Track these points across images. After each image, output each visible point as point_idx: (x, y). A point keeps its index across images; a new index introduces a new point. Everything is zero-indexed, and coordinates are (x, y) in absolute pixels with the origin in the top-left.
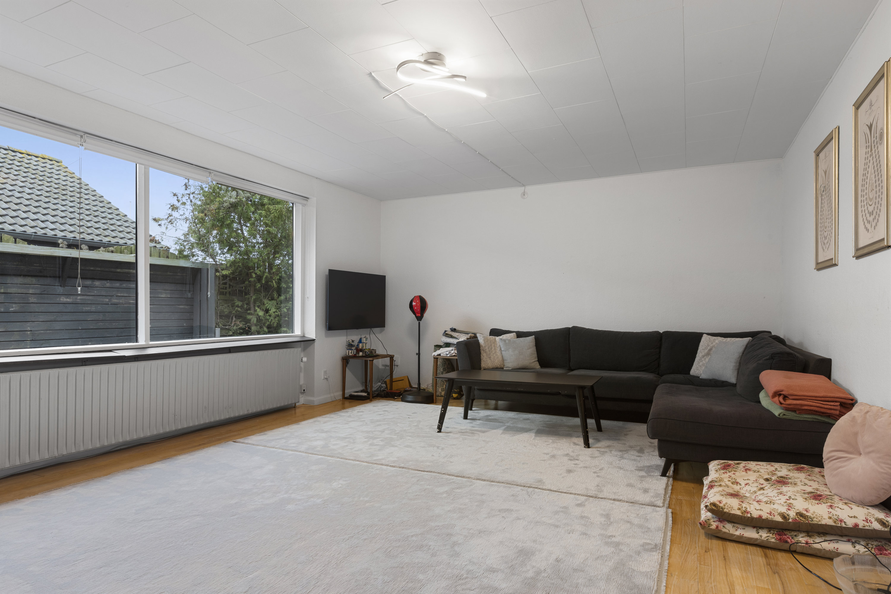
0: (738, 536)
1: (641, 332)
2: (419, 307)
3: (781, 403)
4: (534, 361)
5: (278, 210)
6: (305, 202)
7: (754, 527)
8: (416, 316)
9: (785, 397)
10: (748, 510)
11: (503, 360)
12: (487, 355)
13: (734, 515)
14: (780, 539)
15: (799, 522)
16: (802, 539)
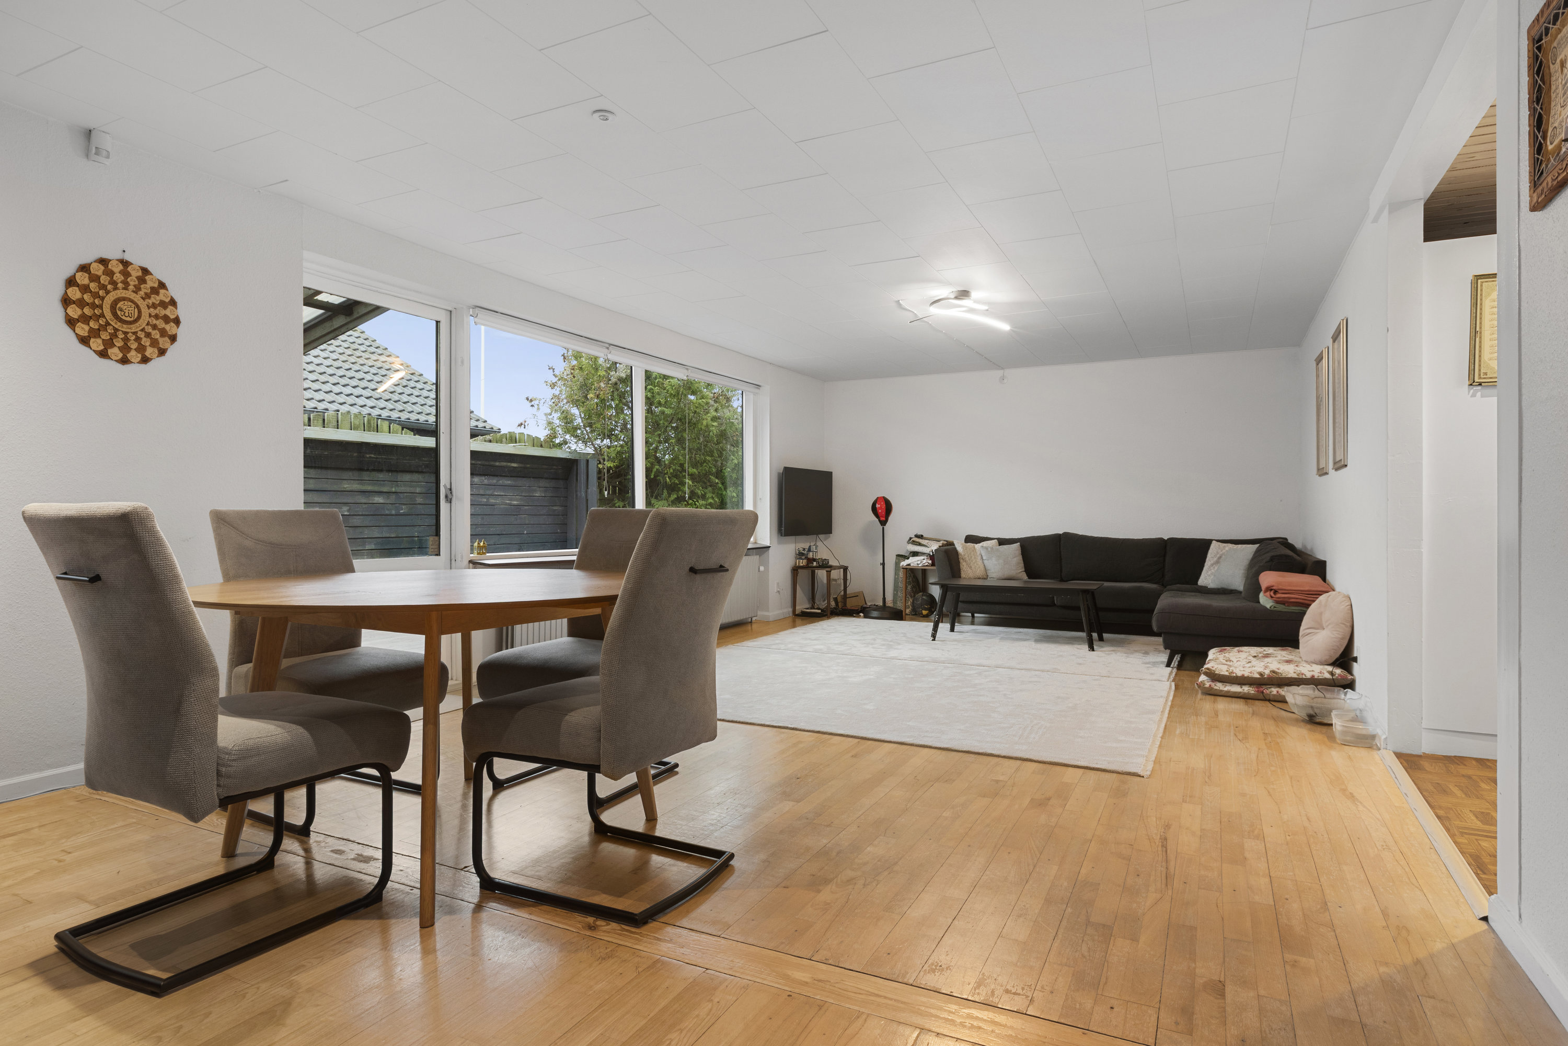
0: (1226, 691)
1: (1143, 539)
2: (884, 510)
3: (1272, 597)
4: (1021, 571)
5: (674, 386)
6: (757, 391)
7: (1239, 684)
8: (879, 521)
9: (1276, 592)
10: (1234, 671)
11: (986, 570)
12: (967, 564)
13: (1223, 675)
14: (1258, 691)
15: (1272, 677)
16: (1274, 691)
